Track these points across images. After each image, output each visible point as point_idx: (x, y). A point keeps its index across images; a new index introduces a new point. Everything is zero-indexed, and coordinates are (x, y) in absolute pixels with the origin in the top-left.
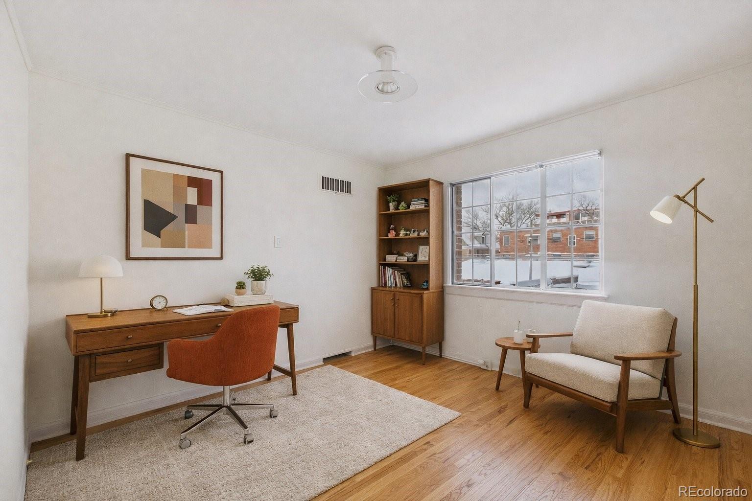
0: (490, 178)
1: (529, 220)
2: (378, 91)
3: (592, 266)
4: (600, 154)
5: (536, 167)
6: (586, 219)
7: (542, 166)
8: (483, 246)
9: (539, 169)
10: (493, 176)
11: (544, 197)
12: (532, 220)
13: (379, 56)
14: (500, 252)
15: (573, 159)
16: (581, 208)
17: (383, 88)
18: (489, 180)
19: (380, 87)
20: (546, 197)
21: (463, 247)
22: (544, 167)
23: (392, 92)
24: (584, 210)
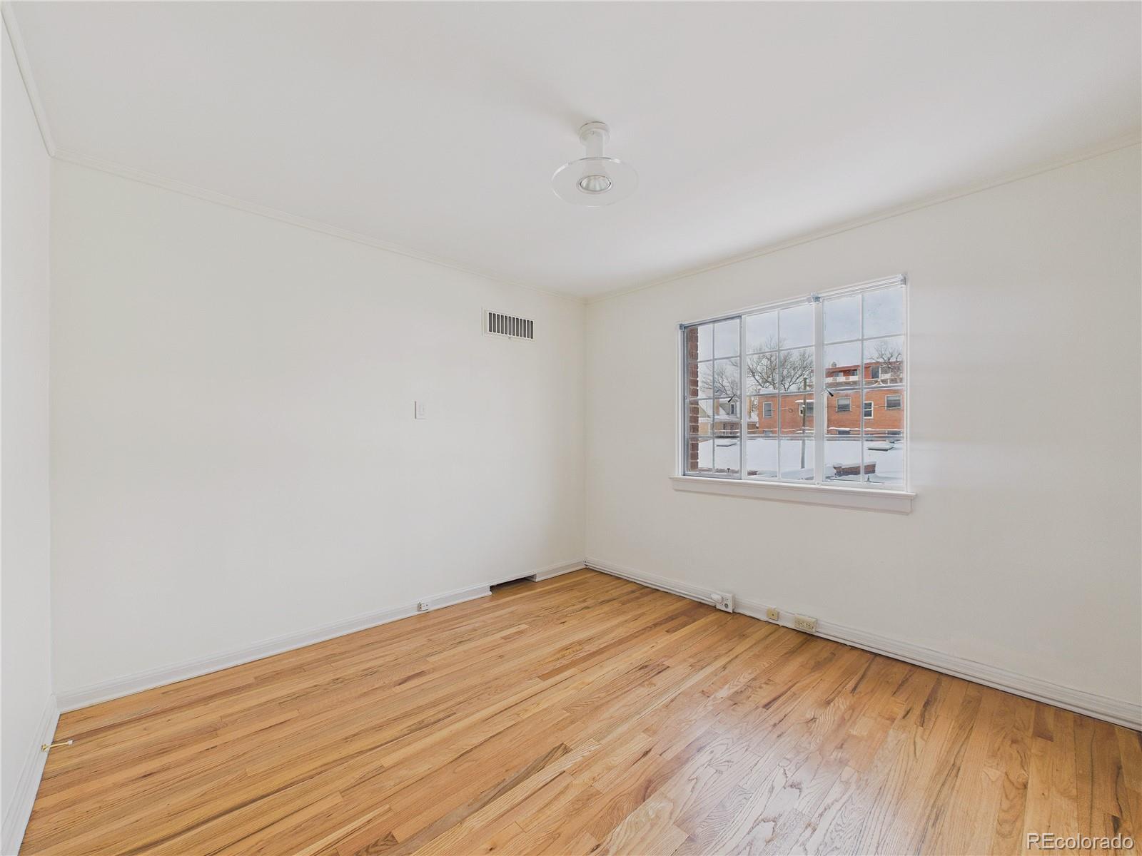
0: (740, 317)
1: (801, 379)
2: (581, 188)
3: (896, 449)
4: (904, 281)
5: (808, 300)
6: (887, 376)
7: (817, 299)
8: (732, 418)
9: (814, 304)
10: (745, 314)
11: (820, 344)
12: (805, 379)
13: (583, 137)
14: (757, 428)
15: (863, 289)
16: (881, 360)
17: (588, 185)
18: (738, 320)
19: (584, 183)
20: (823, 345)
21: (701, 420)
22: (821, 300)
23: (601, 190)
24: (885, 363)
